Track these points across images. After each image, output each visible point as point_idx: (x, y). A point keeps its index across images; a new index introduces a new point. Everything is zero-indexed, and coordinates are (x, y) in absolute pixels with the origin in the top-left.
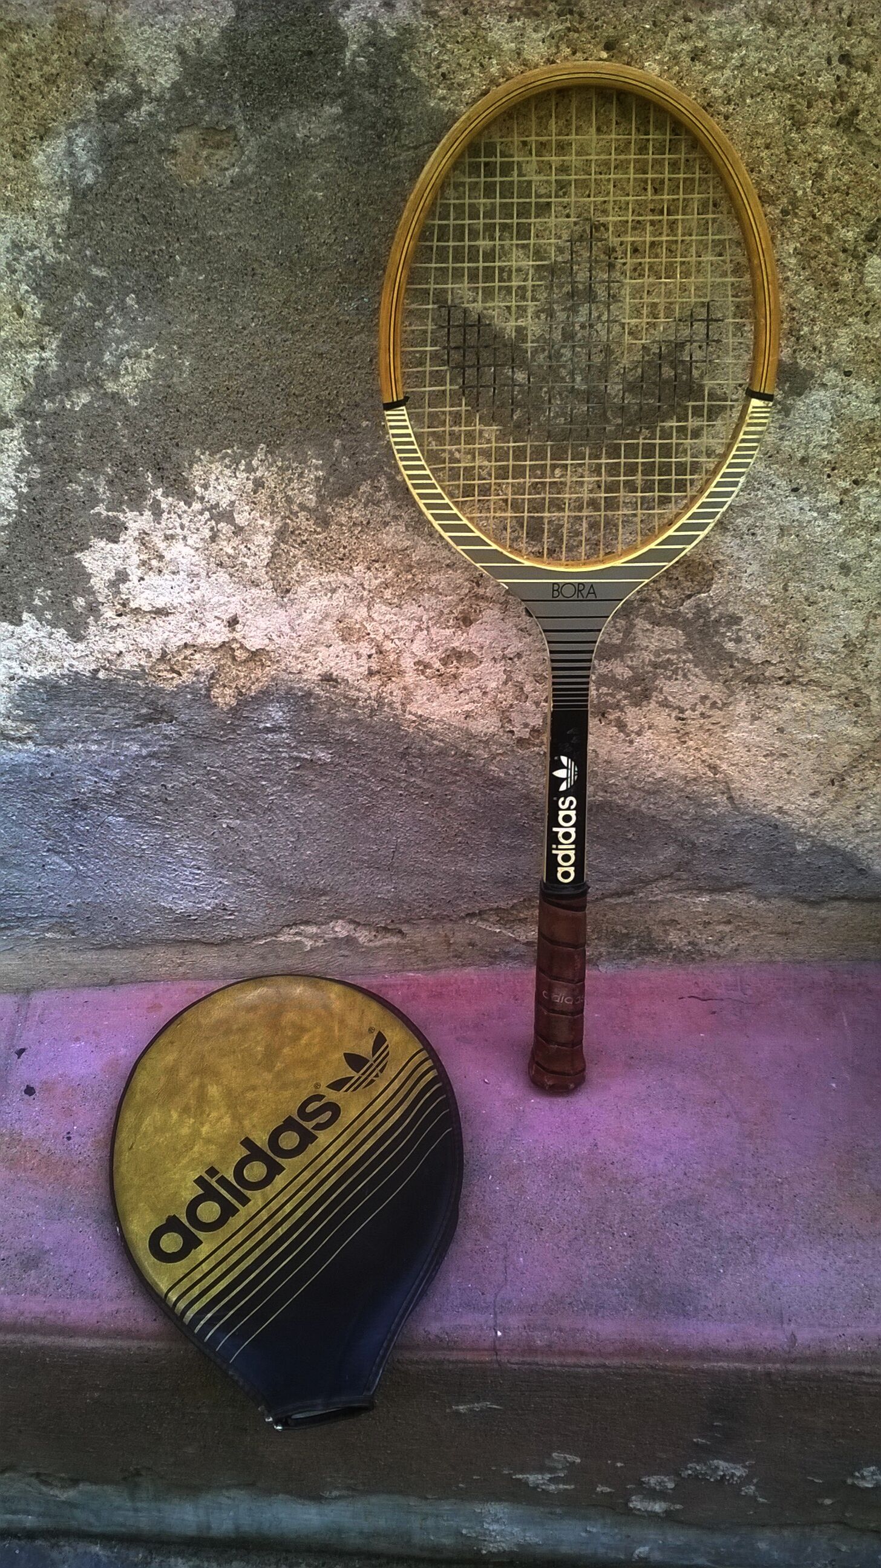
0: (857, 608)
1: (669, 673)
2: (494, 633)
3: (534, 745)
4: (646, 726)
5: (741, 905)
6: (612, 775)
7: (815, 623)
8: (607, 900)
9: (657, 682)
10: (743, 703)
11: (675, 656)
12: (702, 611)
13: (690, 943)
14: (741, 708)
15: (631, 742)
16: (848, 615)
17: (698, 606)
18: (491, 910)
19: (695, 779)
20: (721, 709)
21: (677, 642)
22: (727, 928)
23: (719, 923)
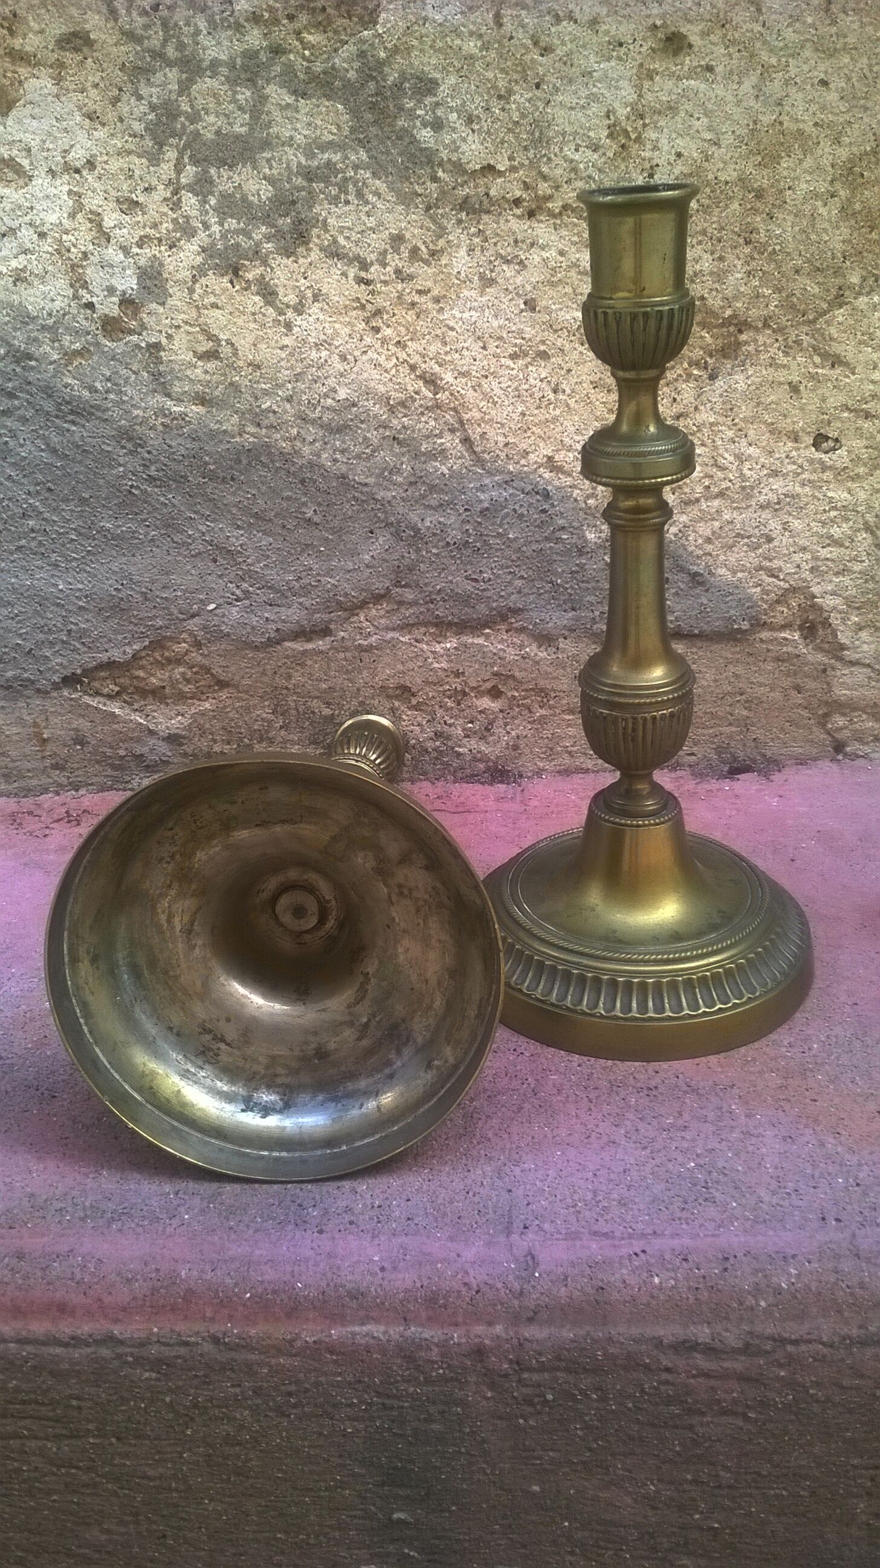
0: (619, 58)
1: (334, 191)
2: (45, 124)
3: (131, 332)
4: (309, 294)
5: (511, 654)
6: (266, 393)
7: (557, 90)
8: (287, 644)
9: (317, 209)
10: (463, 252)
11: (336, 157)
12: (371, 69)
13: (438, 735)
14: (460, 261)
15: (289, 326)
16: (606, 71)
17: (362, 54)
18: (101, 667)
19: (403, 404)
20: (427, 263)
21: (339, 128)
22: (494, 705)
23: (480, 694)
